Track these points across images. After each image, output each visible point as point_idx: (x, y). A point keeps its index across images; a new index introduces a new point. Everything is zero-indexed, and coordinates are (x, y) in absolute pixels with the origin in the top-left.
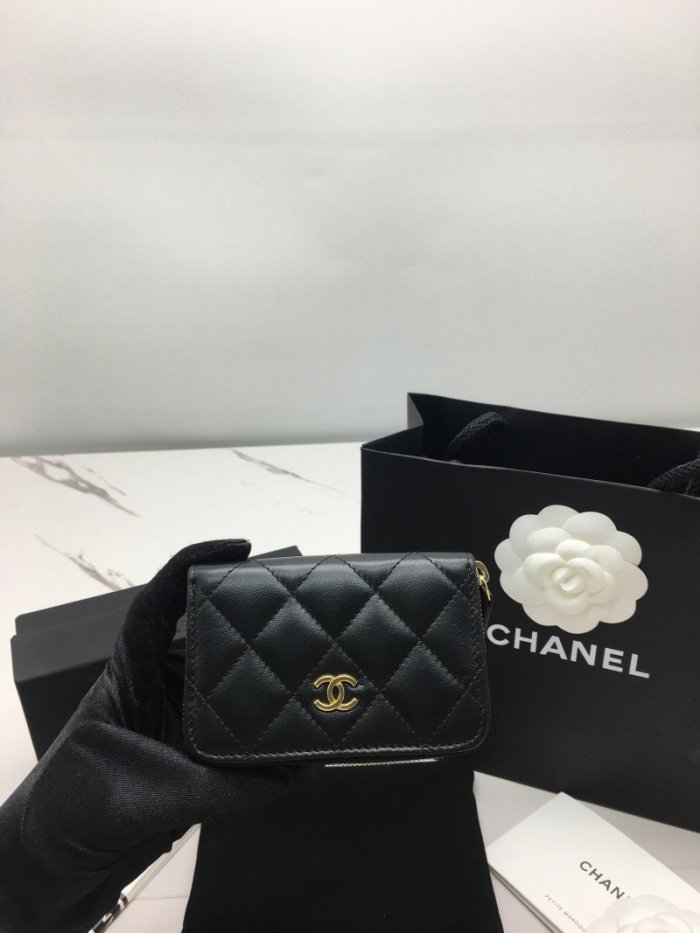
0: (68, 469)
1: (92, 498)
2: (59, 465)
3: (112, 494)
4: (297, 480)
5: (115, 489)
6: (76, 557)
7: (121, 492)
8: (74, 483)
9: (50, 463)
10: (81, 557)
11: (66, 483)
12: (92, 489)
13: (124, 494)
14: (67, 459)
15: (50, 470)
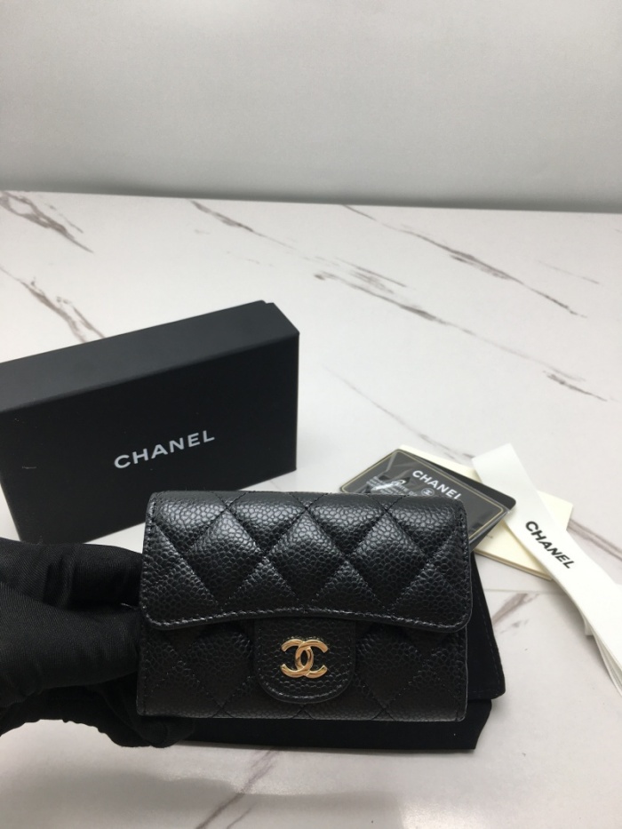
0: (31, 204)
1: (51, 233)
2: (24, 201)
3: (70, 230)
4: (250, 233)
5: (72, 225)
6: (29, 283)
7: (79, 230)
8: (36, 217)
9: (16, 198)
10: (33, 283)
11: (28, 217)
12: (52, 224)
13: (81, 232)
14: (32, 196)
15: (14, 204)
